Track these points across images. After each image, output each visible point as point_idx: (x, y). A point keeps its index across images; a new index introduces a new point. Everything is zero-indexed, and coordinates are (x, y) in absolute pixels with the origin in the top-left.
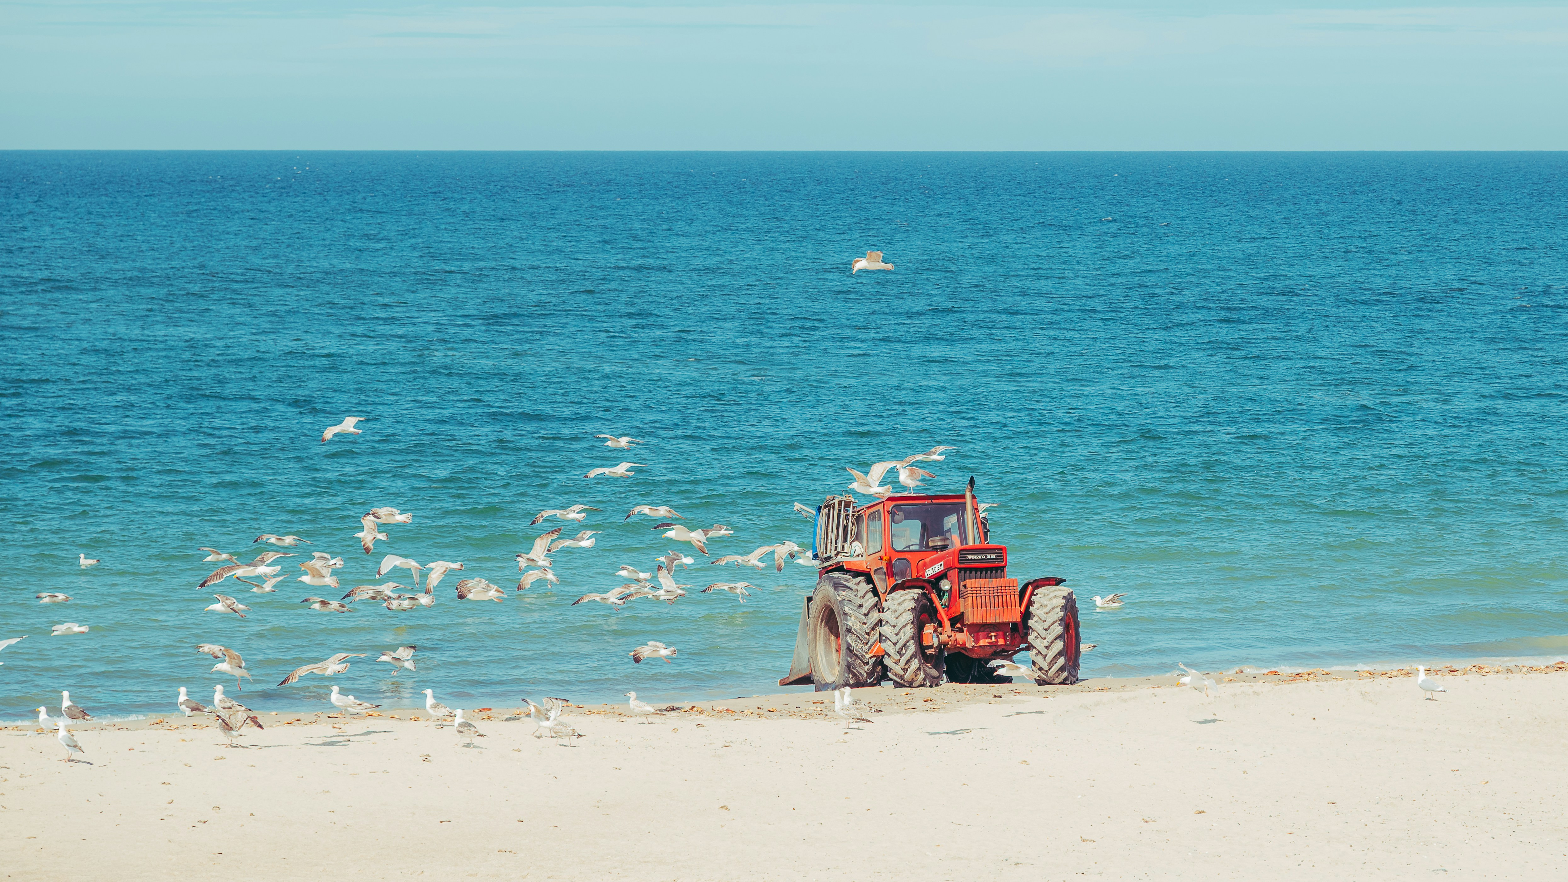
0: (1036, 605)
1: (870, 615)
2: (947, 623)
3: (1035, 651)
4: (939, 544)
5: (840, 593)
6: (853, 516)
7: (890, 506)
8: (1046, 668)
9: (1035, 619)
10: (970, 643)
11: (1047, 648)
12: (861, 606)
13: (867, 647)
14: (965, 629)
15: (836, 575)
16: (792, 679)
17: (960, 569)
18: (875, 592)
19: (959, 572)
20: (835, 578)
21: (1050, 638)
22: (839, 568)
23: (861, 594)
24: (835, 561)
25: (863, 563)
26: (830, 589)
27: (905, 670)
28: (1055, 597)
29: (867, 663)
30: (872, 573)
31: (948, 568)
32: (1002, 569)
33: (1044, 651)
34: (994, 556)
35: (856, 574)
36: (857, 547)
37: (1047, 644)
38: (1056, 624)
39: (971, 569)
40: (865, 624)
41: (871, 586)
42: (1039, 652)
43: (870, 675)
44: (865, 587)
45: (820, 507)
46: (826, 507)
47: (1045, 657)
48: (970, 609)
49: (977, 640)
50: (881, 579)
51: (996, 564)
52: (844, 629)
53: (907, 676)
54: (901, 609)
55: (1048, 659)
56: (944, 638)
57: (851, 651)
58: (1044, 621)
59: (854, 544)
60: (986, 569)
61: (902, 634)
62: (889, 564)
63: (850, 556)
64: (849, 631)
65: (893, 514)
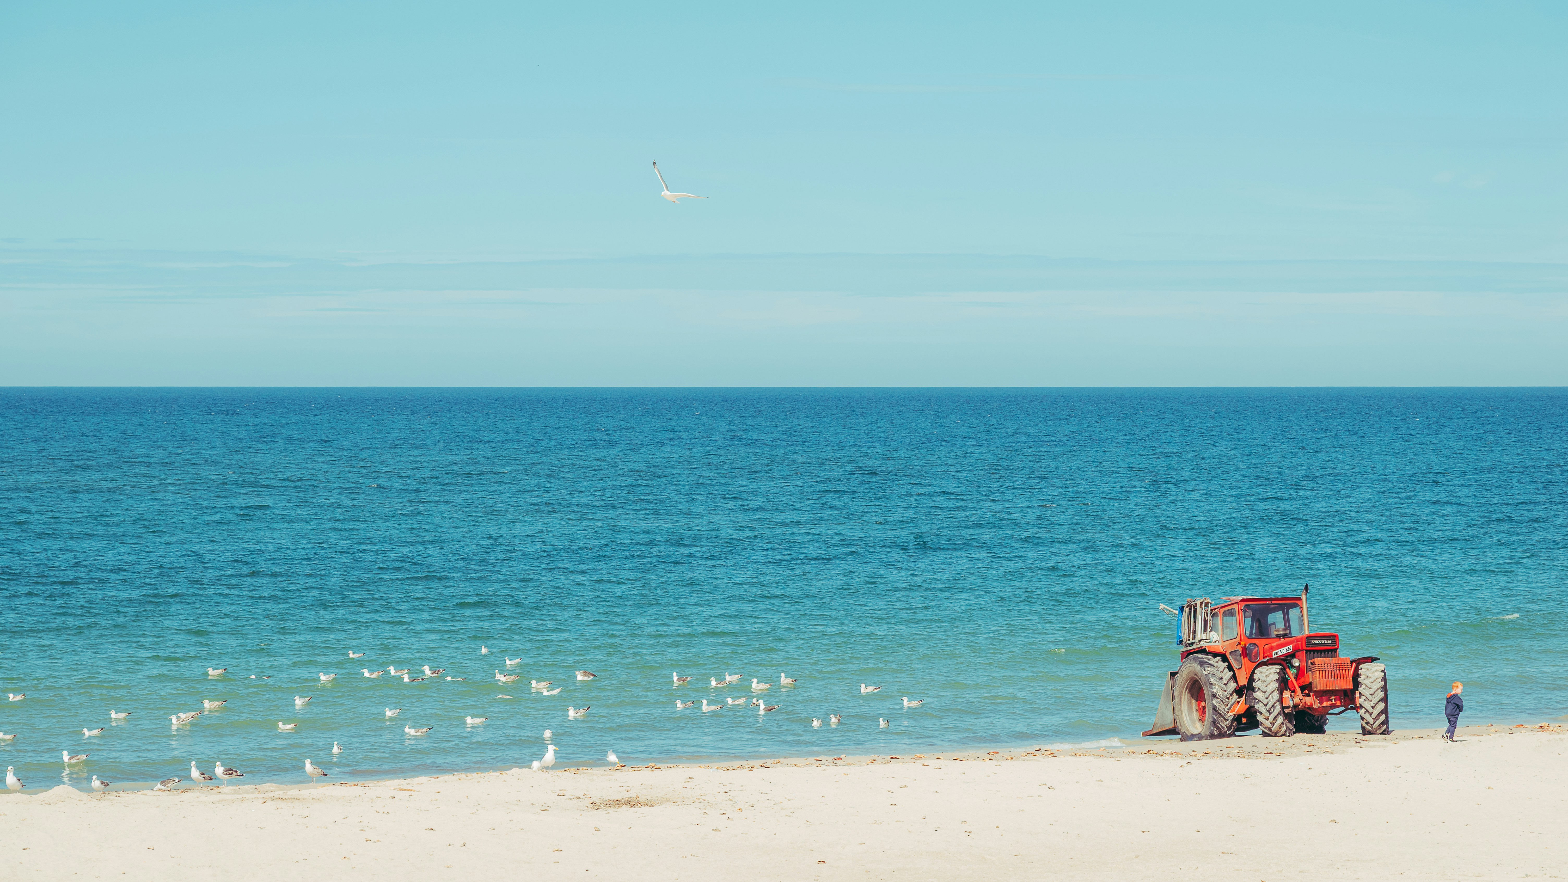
0: (1363, 677)
1: (1229, 684)
2: (1298, 690)
3: (1364, 710)
4: (1282, 633)
5: (1206, 668)
6: (1211, 613)
7: (1243, 604)
8: (1372, 722)
9: (1363, 686)
10: (1316, 705)
11: (1373, 707)
12: (1222, 678)
13: (1227, 708)
14: (1311, 694)
15: (1199, 655)
16: (1155, 731)
17: (1307, 651)
18: (1230, 668)
19: (1306, 653)
20: (1200, 658)
21: (1375, 700)
22: (1202, 651)
23: (1221, 669)
24: (1199, 646)
25: (1219, 647)
26: (1197, 667)
27: (1273, 724)
28: (1376, 671)
29: (1228, 720)
30: (1228, 654)
31: (1296, 649)
32: (1335, 650)
33: (1371, 710)
34: (1330, 642)
35: (1215, 655)
36: (1214, 636)
37: (1373, 705)
38: (1379, 690)
39: (1314, 651)
40: (1225, 691)
41: (1226, 664)
42: (1367, 711)
43: (1229, 728)
44: (1223, 665)
45: (1183, 607)
46: (1189, 606)
47: (1371, 714)
48: (1318, 680)
49: (1321, 703)
50: (1236, 660)
51: (1331, 647)
52: (1210, 694)
53: (1274, 728)
54: (1268, 679)
55: (1374, 716)
56: (1296, 700)
57: (1216, 710)
58: (1370, 688)
59: (1212, 633)
60: (1325, 651)
61: (1271, 698)
62: (1244, 649)
63: (1210, 642)
64: (1214, 696)
65: (1245, 611)
